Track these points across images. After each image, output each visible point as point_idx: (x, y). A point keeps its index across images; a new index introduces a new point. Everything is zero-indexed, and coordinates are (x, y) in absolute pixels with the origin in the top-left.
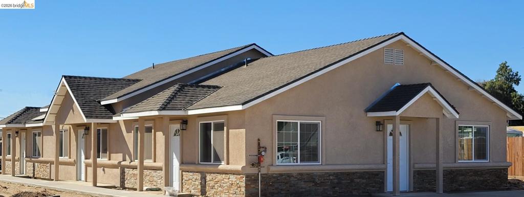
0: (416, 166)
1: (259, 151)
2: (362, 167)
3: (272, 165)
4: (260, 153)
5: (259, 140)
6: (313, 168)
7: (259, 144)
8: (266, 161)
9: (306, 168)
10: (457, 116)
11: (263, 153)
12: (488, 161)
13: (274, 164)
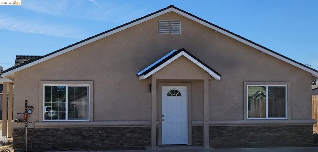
0: (194, 122)
1: (26, 109)
2: (132, 123)
3: (39, 121)
4: (27, 112)
5: (26, 101)
6: (79, 124)
7: (26, 104)
8: (33, 117)
9: (72, 124)
10: (219, 78)
11: (30, 112)
12: (287, 118)
13: (40, 121)
